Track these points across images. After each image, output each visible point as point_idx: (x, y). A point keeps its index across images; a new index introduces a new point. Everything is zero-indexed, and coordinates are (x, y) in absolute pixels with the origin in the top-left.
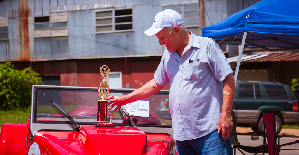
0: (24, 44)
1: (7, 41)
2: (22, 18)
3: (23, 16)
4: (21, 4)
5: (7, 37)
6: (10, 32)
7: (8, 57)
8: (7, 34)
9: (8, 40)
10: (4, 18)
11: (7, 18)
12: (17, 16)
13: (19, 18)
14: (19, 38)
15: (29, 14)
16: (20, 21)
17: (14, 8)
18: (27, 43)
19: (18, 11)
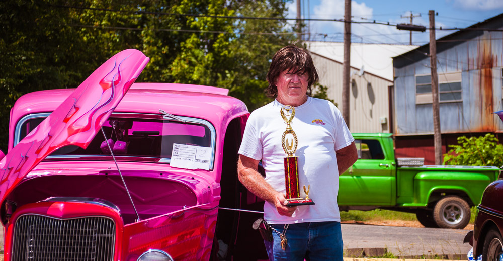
0: (486, 109)
1: (459, 104)
2: (483, 71)
3: (484, 68)
4: (482, 50)
5: (460, 98)
6: (464, 91)
7: (461, 127)
8: (460, 93)
9: (462, 102)
10: (455, 71)
11: (460, 71)
12: (476, 67)
13: (479, 71)
14: (478, 98)
15: (495, 65)
16: (481, 75)
17: (471, 57)
18: (491, 107)
19: (478, 59)
